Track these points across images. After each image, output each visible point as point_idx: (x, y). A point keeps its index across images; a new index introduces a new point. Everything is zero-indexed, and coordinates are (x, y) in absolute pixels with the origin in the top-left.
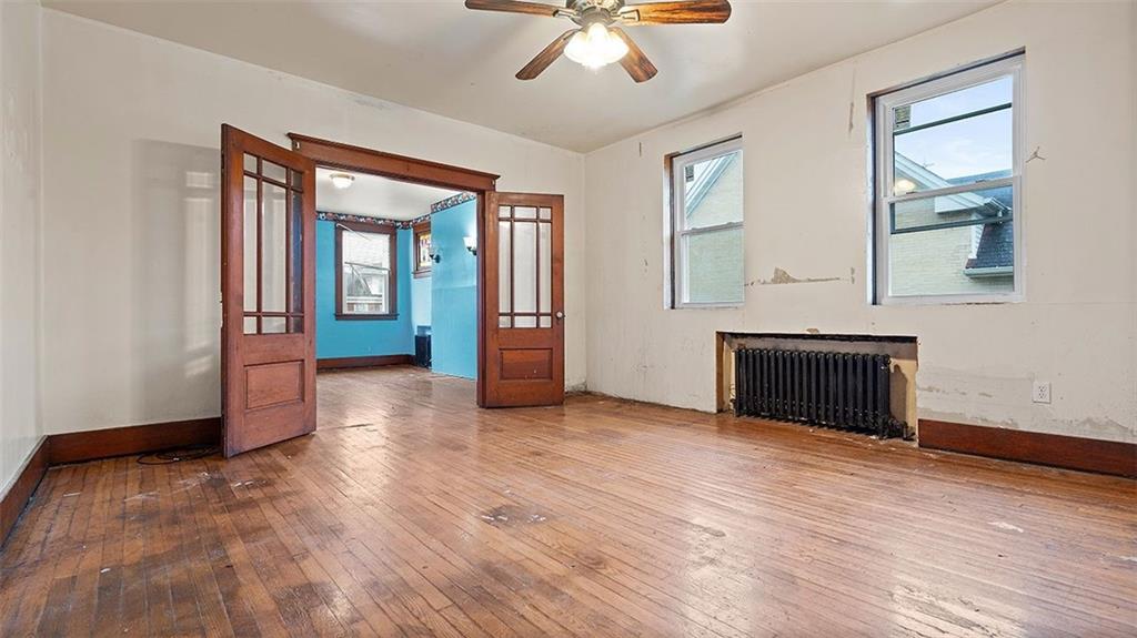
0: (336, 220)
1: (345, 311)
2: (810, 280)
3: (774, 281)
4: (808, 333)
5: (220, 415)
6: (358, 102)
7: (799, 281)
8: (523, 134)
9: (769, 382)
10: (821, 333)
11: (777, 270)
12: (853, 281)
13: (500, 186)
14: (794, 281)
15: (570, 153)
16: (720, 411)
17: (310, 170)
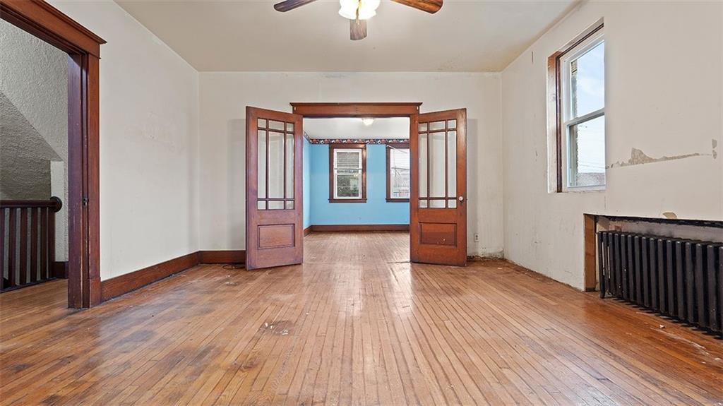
0: (387, 143)
1: (392, 197)
2: (666, 159)
3: (631, 162)
4: (665, 217)
5: (245, 249)
6: (327, 77)
7: (656, 160)
8: (440, 70)
9: (627, 268)
10: (678, 218)
11: (634, 150)
12: (715, 155)
13: (423, 110)
14: (651, 160)
15: (487, 74)
16: (588, 290)
17: (299, 120)
